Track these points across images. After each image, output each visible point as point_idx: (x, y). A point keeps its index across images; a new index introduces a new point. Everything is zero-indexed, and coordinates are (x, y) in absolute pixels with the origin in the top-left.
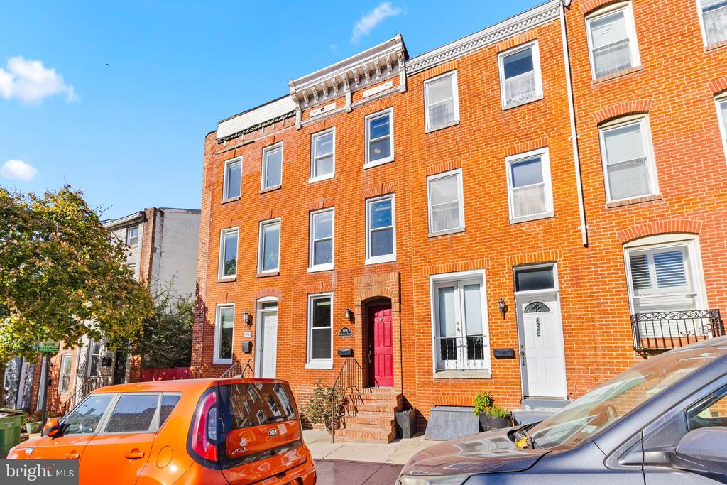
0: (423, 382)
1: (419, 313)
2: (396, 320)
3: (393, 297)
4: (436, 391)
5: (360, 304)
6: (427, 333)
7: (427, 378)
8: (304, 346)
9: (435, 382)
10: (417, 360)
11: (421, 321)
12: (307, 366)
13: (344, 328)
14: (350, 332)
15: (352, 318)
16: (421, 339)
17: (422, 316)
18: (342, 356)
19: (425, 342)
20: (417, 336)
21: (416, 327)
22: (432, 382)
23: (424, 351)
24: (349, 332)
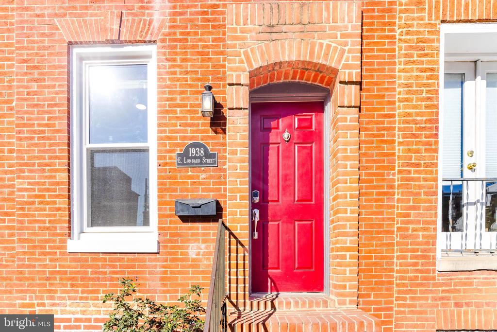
0: (410, 279)
1: (408, 115)
2: (348, 128)
3: (346, 67)
4: (442, 298)
5: (245, 79)
6: (426, 165)
7: (421, 271)
8: (62, 190)
9: (440, 279)
10: (399, 229)
11: (414, 136)
12: (74, 245)
13: (195, 145)
14: (213, 156)
15: (218, 120)
16: (412, 179)
17: (415, 122)
18: (185, 219)
19: (420, 187)
20: (400, 172)
21: (399, 150)
22: (434, 278)
23: (419, 208)
24: (208, 155)
